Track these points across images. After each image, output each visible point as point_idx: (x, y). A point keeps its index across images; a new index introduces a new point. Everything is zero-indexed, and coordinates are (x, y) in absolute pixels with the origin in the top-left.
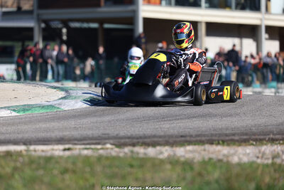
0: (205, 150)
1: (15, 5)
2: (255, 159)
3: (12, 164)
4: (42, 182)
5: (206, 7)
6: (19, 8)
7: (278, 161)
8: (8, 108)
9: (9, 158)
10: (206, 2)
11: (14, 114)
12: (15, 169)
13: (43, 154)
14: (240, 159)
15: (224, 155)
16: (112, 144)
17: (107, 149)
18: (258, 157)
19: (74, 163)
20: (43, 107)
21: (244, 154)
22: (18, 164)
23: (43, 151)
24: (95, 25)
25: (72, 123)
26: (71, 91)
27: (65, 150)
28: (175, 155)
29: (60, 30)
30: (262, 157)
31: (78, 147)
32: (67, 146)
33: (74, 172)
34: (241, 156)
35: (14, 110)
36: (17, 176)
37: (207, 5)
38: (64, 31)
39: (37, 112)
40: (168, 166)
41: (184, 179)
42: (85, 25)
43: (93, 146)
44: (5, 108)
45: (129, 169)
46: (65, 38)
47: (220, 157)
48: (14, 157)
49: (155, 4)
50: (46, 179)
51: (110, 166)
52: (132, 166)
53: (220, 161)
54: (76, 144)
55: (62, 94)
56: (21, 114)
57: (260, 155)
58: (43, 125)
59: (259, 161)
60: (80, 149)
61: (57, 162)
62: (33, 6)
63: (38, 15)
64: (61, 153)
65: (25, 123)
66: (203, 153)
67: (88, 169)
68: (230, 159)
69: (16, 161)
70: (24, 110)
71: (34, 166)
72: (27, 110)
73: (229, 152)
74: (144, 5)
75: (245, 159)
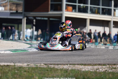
0: (74, 66)
1: (16, 10)
2: (90, 70)
3: (8, 69)
4: (17, 74)
5: (90, 13)
6: (17, 11)
7: (97, 71)
8: (9, 50)
9: (7, 67)
10: (90, 11)
11: (11, 52)
12: (9, 70)
13: (19, 66)
14: (85, 70)
15: (80, 68)
16: (44, 64)
17: (42, 65)
18: (91, 69)
19: (29, 69)
20: (22, 50)
21: (87, 68)
22: (10, 69)
23: (20, 65)
24: (46, 19)
25: (32, 56)
26: (32, 45)
27: (27, 65)
28: (64, 68)
29: (33, 20)
30: (93, 70)
31: (32, 64)
32: (28, 64)
33: (28, 72)
34: (86, 69)
35: (11, 51)
36: (9, 72)
37: (91, 12)
38: (34, 21)
39: (19, 52)
40: (60, 71)
41: (64, 75)
42: (43, 19)
43: (37, 64)
44: (8, 50)
45: (47, 71)
46: (34, 23)
47: (79, 69)
48: (9, 67)
49: (70, 11)
50: (19, 74)
51: (40, 71)
52: (47, 70)
53: (78, 70)
54: (31, 63)
55: (29, 46)
56: (14, 52)
57: (92, 69)
58: (21, 57)
59: (91, 71)
60: (32, 65)
61: (23, 68)
62: (22, 10)
63: (24, 14)
64: (26, 66)
65: (15, 56)
66: (73, 67)
67: (33, 71)
68: (82, 70)
69: (9, 68)
70: (15, 51)
71: (15, 69)
72: (16, 51)
73: (82, 68)
74: (66, 11)
75: (87, 70)
